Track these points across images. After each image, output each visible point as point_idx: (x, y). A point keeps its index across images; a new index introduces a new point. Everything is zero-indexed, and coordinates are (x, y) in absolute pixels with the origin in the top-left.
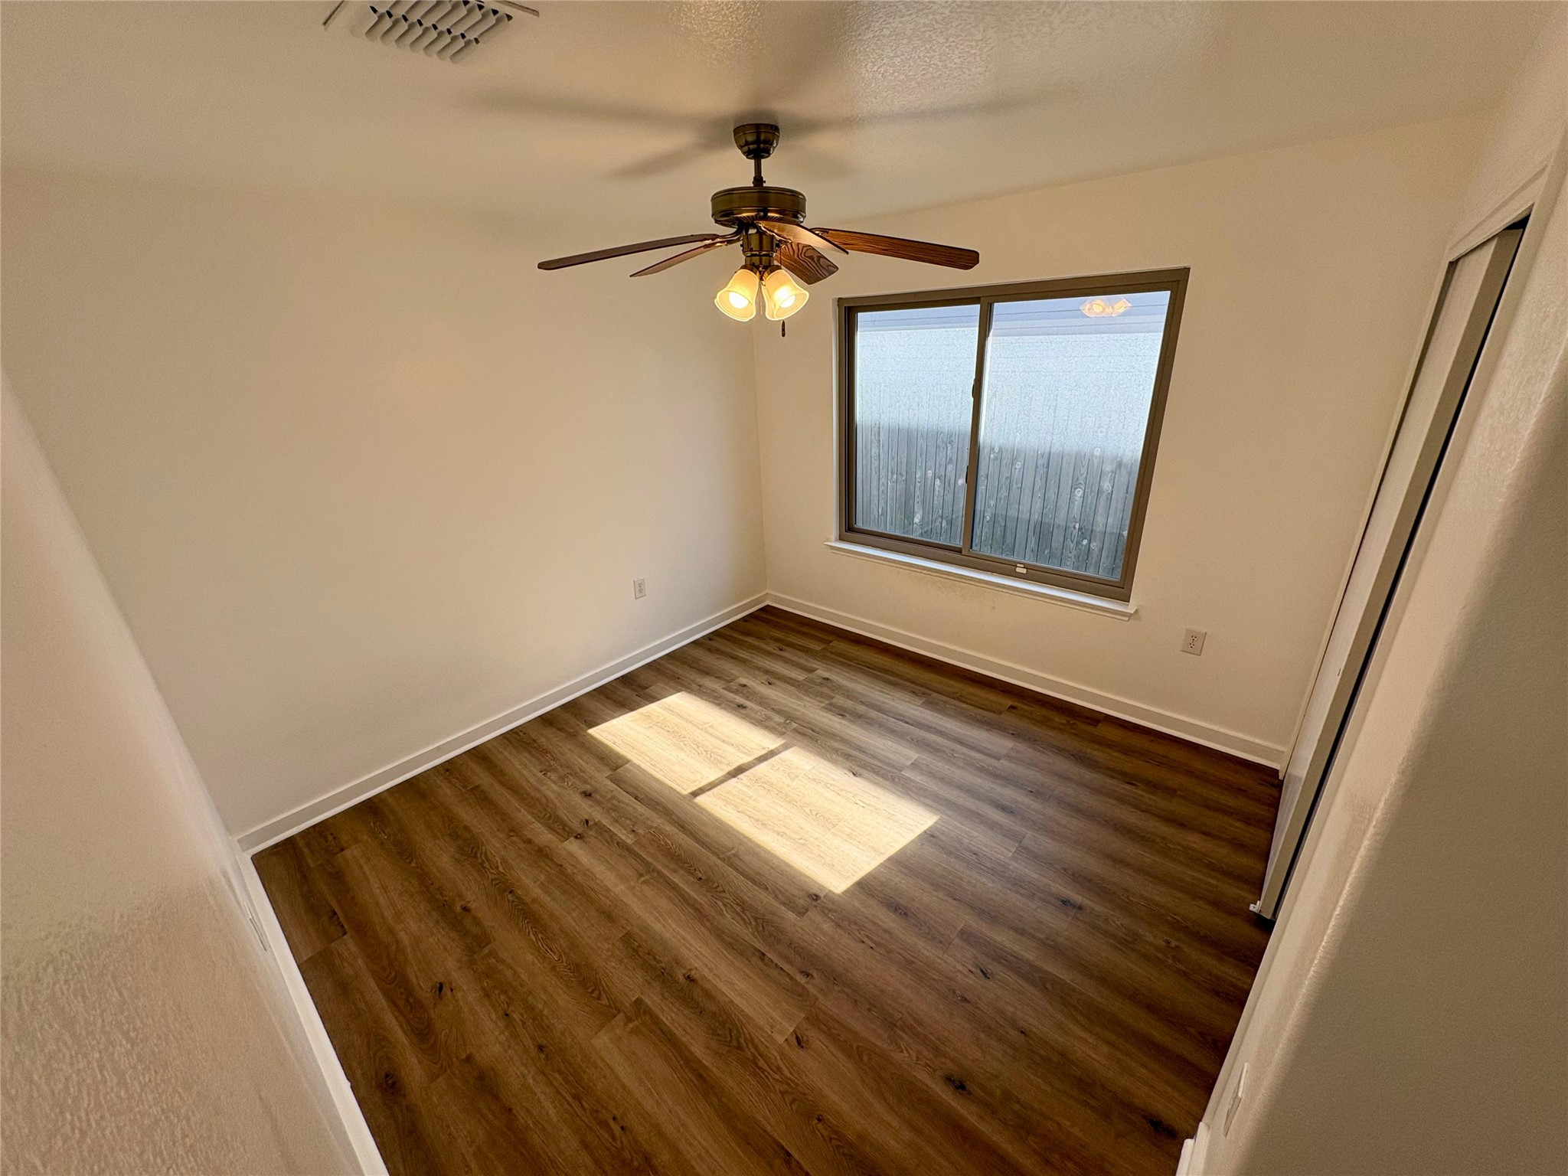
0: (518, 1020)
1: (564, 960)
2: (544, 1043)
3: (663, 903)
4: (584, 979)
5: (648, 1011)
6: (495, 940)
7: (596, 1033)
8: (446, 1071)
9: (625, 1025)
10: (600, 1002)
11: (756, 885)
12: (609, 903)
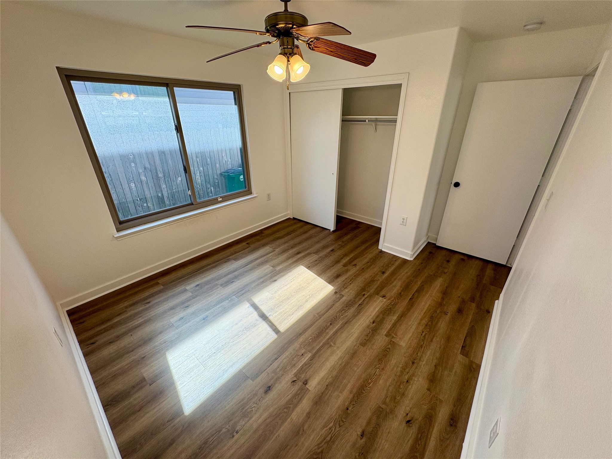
0: (408, 376)
1: (378, 366)
2: (411, 363)
3: (344, 335)
4: (384, 356)
5: (388, 332)
6: (377, 404)
7: (401, 346)
8: (437, 397)
9: (395, 338)
10: (390, 347)
11: (332, 307)
12: (347, 355)
